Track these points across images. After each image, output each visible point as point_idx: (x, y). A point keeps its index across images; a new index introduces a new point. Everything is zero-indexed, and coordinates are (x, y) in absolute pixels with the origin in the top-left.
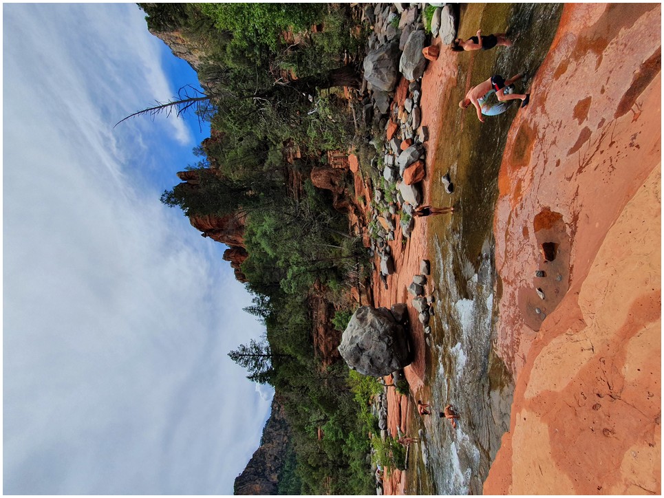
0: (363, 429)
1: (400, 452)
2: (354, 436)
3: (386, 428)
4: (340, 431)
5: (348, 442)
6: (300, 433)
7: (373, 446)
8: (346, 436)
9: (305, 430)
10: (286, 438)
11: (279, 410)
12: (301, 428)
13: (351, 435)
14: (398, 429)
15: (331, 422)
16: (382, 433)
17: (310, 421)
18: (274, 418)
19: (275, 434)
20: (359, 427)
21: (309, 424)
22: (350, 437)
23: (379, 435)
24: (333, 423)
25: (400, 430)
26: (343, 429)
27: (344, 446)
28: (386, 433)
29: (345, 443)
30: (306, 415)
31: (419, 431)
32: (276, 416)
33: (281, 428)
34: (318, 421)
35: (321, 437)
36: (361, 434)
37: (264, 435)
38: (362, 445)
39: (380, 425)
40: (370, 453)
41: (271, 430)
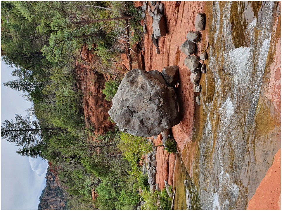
0: (134, 186)
1: (167, 201)
2: (126, 193)
3: (154, 184)
4: (113, 190)
5: (120, 199)
6: (75, 197)
7: (142, 199)
8: (119, 194)
9: (79, 193)
10: (62, 203)
11: (54, 181)
12: (76, 192)
13: (123, 193)
14: (166, 182)
15: (104, 184)
16: (151, 188)
17: (84, 185)
18: (50, 187)
19: (52, 200)
20: (130, 185)
21: (83, 187)
22: (122, 194)
23: (148, 190)
24: (107, 185)
25: (167, 183)
26: (115, 189)
27: (116, 202)
28: (155, 187)
29: (117, 200)
30: (81, 181)
31: (185, 182)
32: (51, 185)
33: (57, 195)
34: (91, 185)
35: (95, 197)
36: (132, 191)
37: (41, 202)
38: (133, 200)
39: (149, 182)
40: (140, 206)
41: (48, 197)
